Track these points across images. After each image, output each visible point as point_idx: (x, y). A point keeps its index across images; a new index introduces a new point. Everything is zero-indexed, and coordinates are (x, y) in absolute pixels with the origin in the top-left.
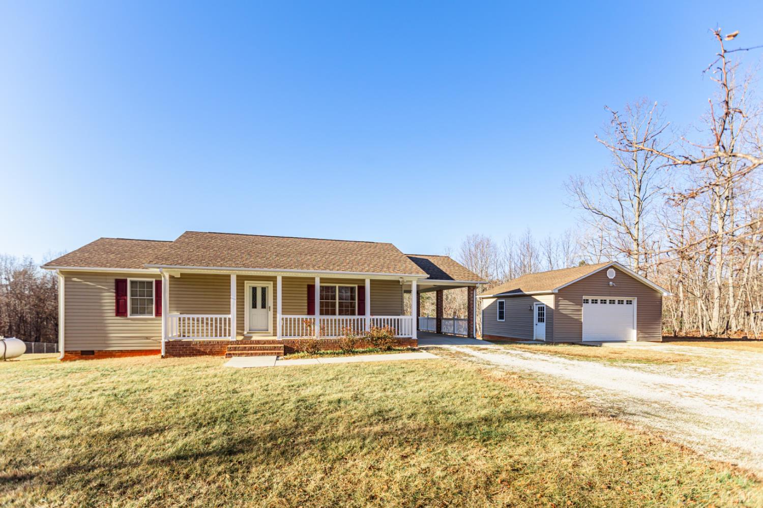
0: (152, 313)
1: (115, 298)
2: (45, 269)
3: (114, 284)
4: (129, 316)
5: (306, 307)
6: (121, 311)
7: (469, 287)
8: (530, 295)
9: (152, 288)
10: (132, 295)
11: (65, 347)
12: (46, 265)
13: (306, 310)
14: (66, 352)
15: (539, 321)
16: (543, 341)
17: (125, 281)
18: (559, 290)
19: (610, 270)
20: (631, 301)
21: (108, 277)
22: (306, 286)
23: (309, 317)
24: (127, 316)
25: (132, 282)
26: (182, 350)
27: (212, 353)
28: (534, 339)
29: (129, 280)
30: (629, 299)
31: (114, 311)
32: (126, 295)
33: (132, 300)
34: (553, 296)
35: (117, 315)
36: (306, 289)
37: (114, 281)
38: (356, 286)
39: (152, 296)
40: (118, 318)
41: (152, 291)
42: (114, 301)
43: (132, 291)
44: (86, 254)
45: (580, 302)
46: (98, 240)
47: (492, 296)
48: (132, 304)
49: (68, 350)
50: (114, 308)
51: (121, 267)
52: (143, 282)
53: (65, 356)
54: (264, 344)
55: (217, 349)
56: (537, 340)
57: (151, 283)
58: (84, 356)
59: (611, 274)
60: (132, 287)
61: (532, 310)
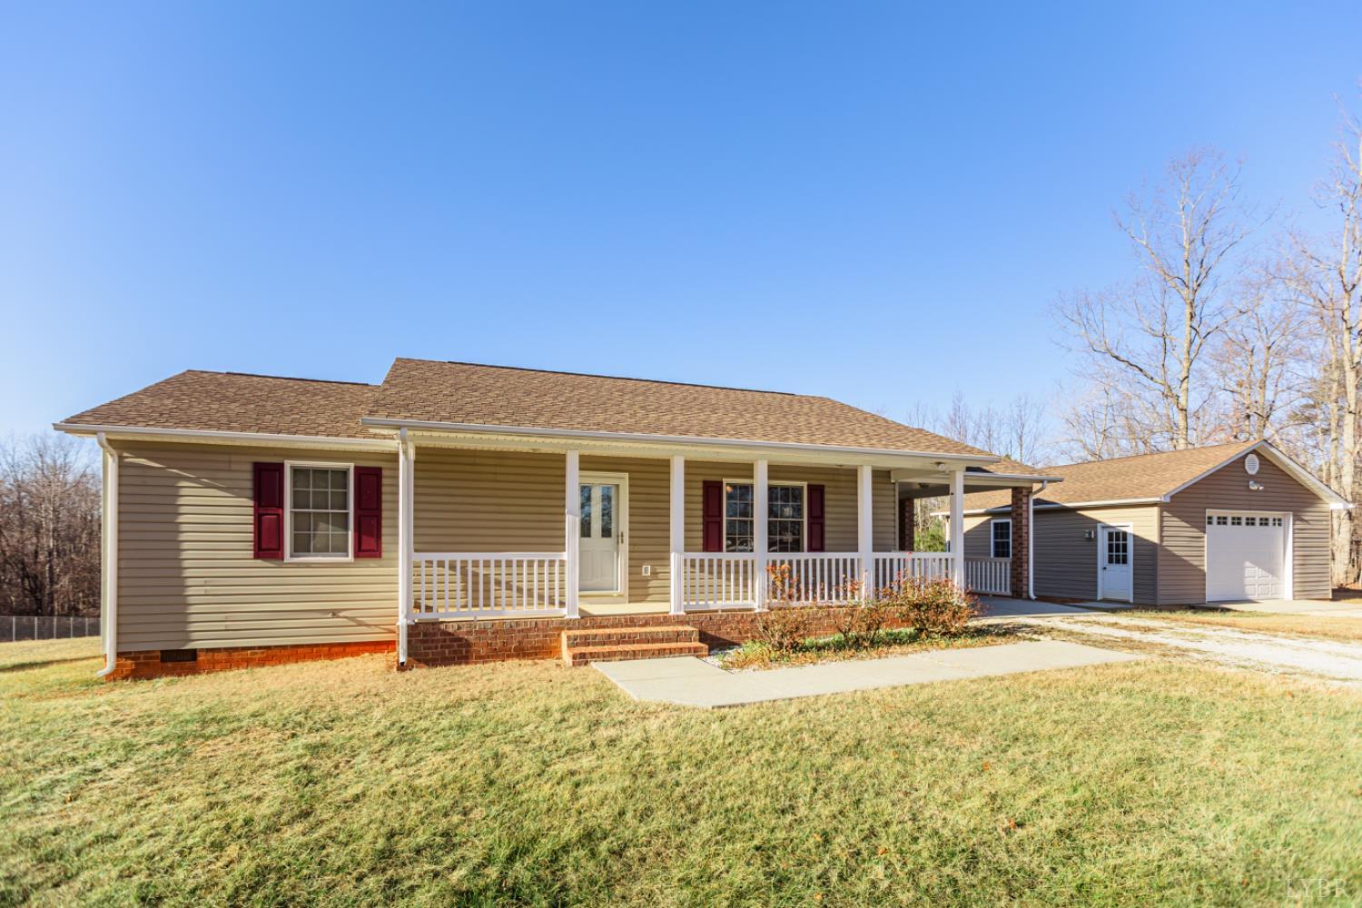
0: (345, 550)
1: (251, 511)
2: (68, 431)
3: (249, 476)
4: (287, 559)
5: (701, 534)
6: (267, 546)
7: (1015, 489)
8: (1075, 510)
9: (345, 486)
10: (295, 505)
11: (118, 643)
12: (68, 421)
13: (701, 541)
14: (119, 655)
15: (1110, 561)
16: (1126, 602)
17: (280, 467)
18: (1172, 497)
19: (1250, 456)
20: (1280, 520)
21: (234, 458)
22: (701, 485)
23: (707, 556)
24: (283, 559)
25: (296, 471)
26: (448, 647)
27: (522, 652)
28: (1099, 598)
29: (288, 464)
30: (1277, 514)
31: (251, 545)
32: (281, 506)
33: (295, 515)
34: (1155, 510)
35: (257, 556)
36: (700, 492)
37: (249, 467)
38: (805, 484)
39: (345, 507)
40: (259, 562)
41: (345, 495)
42: (251, 519)
43: (295, 494)
44: (166, 402)
45: (1200, 523)
46: (184, 374)
47: (982, 511)
48: (296, 527)
49: (125, 649)
50: (251, 536)
51: (271, 432)
52: (324, 472)
53: (118, 666)
54: (646, 624)
55: (535, 639)
56: (1105, 600)
57: (345, 473)
58: (169, 665)
59: (1252, 466)
60: (294, 484)
61: (1092, 541)
